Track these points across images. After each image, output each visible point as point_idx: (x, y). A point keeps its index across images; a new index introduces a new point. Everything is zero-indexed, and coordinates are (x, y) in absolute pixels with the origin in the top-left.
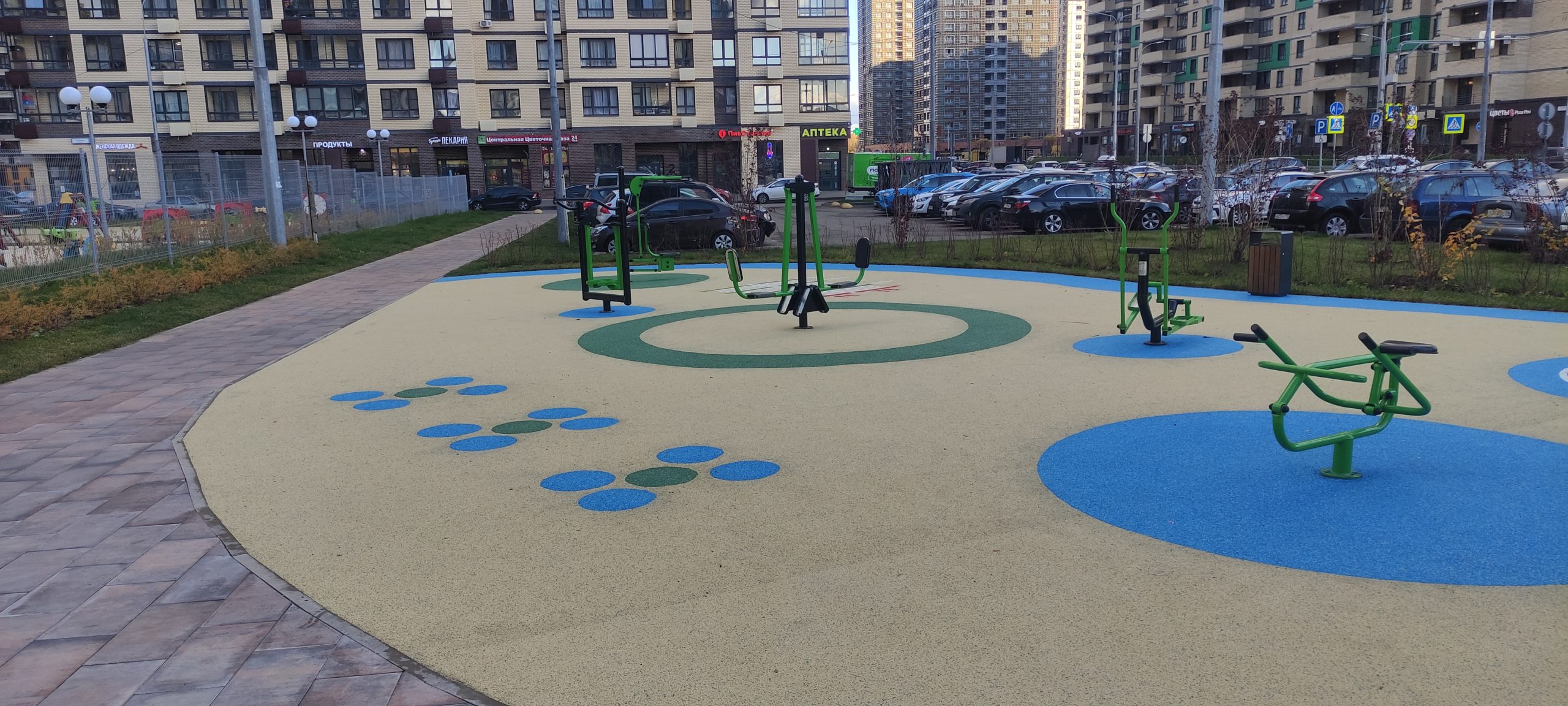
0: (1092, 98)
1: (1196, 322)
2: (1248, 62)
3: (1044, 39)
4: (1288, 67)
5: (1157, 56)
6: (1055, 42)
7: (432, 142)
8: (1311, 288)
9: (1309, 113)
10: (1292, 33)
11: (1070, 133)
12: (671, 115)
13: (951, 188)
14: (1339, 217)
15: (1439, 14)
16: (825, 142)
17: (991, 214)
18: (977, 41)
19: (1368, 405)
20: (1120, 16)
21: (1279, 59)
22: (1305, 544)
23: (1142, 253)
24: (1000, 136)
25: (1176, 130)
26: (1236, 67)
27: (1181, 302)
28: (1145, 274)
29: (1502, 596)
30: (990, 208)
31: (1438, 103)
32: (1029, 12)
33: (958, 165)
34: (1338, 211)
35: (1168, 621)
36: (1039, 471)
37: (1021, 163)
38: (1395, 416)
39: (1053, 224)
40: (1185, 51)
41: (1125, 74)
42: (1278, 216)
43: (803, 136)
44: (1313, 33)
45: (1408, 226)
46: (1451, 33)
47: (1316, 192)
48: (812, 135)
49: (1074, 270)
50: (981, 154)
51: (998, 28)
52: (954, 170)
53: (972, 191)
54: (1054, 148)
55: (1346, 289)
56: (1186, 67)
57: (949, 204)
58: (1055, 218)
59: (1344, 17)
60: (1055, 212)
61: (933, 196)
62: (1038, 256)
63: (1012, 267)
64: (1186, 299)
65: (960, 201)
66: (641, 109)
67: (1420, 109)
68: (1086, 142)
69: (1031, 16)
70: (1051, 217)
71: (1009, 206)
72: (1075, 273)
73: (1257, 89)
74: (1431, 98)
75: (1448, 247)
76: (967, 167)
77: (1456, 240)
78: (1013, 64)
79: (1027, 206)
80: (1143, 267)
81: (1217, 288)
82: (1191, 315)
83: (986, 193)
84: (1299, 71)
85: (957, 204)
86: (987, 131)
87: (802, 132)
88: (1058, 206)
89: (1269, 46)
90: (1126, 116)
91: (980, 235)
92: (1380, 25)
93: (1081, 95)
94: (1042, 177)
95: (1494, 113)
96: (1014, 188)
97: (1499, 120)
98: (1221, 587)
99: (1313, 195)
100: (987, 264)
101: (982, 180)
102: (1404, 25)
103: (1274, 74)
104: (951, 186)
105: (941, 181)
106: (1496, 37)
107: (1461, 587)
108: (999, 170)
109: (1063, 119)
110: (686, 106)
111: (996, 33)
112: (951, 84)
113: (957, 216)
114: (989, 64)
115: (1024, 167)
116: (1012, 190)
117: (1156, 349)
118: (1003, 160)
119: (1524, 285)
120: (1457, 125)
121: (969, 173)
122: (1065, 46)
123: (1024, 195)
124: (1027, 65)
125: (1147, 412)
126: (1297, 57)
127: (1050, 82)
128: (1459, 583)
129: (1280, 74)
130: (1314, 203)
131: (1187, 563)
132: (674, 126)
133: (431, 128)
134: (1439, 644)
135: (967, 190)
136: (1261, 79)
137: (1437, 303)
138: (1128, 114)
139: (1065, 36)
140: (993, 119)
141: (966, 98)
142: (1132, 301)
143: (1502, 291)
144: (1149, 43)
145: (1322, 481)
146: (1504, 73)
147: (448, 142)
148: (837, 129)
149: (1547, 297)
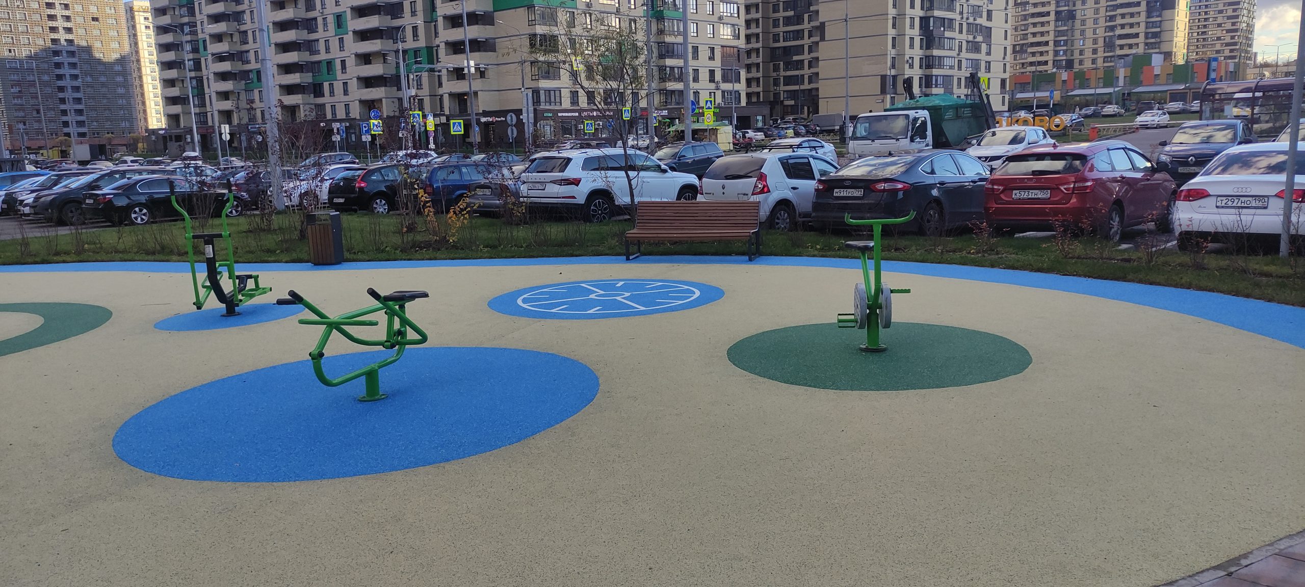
0: (171, 101)
1: (265, 293)
2: (304, 75)
3: (115, 45)
4: (336, 80)
5: (226, 66)
6: (127, 49)
8: (360, 256)
9: (358, 117)
10: (335, 53)
11: (154, 132)
13: (26, 186)
14: (381, 199)
15: (438, 46)
17: (73, 209)
18: (42, 43)
19: (386, 341)
20: (187, 29)
21: (328, 74)
22: (343, 458)
23: (206, 238)
24: (82, 135)
25: (252, 130)
26: (294, 78)
27: (250, 277)
28: (212, 256)
29: (474, 462)
30: (72, 204)
31: (447, 112)
32: (95, 19)
33: (33, 162)
34: (380, 195)
35: (230, 549)
36: (113, 446)
37: (107, 160)
38: (407, 346)
39: (140, 216)
40: (250, 63)
41: (200, 80)
42: (336, 200)
44: (351, 54)
45: (422, 203)
46: (448, 61)
47: (361, 180)
49: (157, 257)
50: (62, 152)
51: (63, 32)
52: (30, 168)
53: (50, 188)
54: (140, 145)
55: (384, 254)
56: (253, 76)
57: (25, 202)
58: (141, 210)
59: (373, 43)
60: (141, 205)
61: (6, 195)
62: (121, 247)
63: (94, 259)
64: (254, 274)
65: (37, 199)
67: (435, 116)
68: (171, 140)
69: (97, 23)
70: (137, 209)
71: (91, 201)
72: (158, 259)
73: (315, 97)
74: (442, 108)
75: (450, 218)
76: (46, 164)
77: (455, 213)
78: (86, 67)
79: (110, 200)
80: (209, 249)
81: (286, 262)
82: (260, 287)
83: (67, 189)
84: (345, 84)
85: (34, 202)
86: (66, 130)
88: (143, 199)
89: (320, 62)
90: (205, 117)
91: (57, 231)
92: (397, 51)
93: (160, 97)
94: (123, 174)
95: (483, 120)
96: (94, 184)
97: (487, 124)
98: (277, 508)
99: (359, 183)
100: (68, 258)
101: (60, 178)
102: (416, 52)
103: (326, 85)
104: (26, 184)
105: (14, 180)
106: (475, 65)
107: (449, 463)
108: (81, 167)
109: (146, 119)
111: (62, 36)
112: (18, 83)
113: (35, 214)
114: (58, 65)
115: (109, 164)
116: (93, 186)
117: (232, 319)
118: (87, 156)
119: (499, 241)
120: (459, 128)
121: (47, 171)
122: (137, 52)
123: (105, 191)
124: (100, 68)
125: (221, 375)
126: (342, 73)
127: (126, 85)
128: (448, 460)
129: (331, 85)
130: (361, 188)
131: (249, 496)
134: (433, 508)
135: (44, 187)
136: (317, 90)
137: (446, 259)
138: (207, 115)
139: (136, 44)
140: (71, 118)
141: (37, 98)
142: (205, 280)
143: (487, 247)
144: (217, 54)
145: (359, 406)
146: (485, 91)
149: (513, 249)
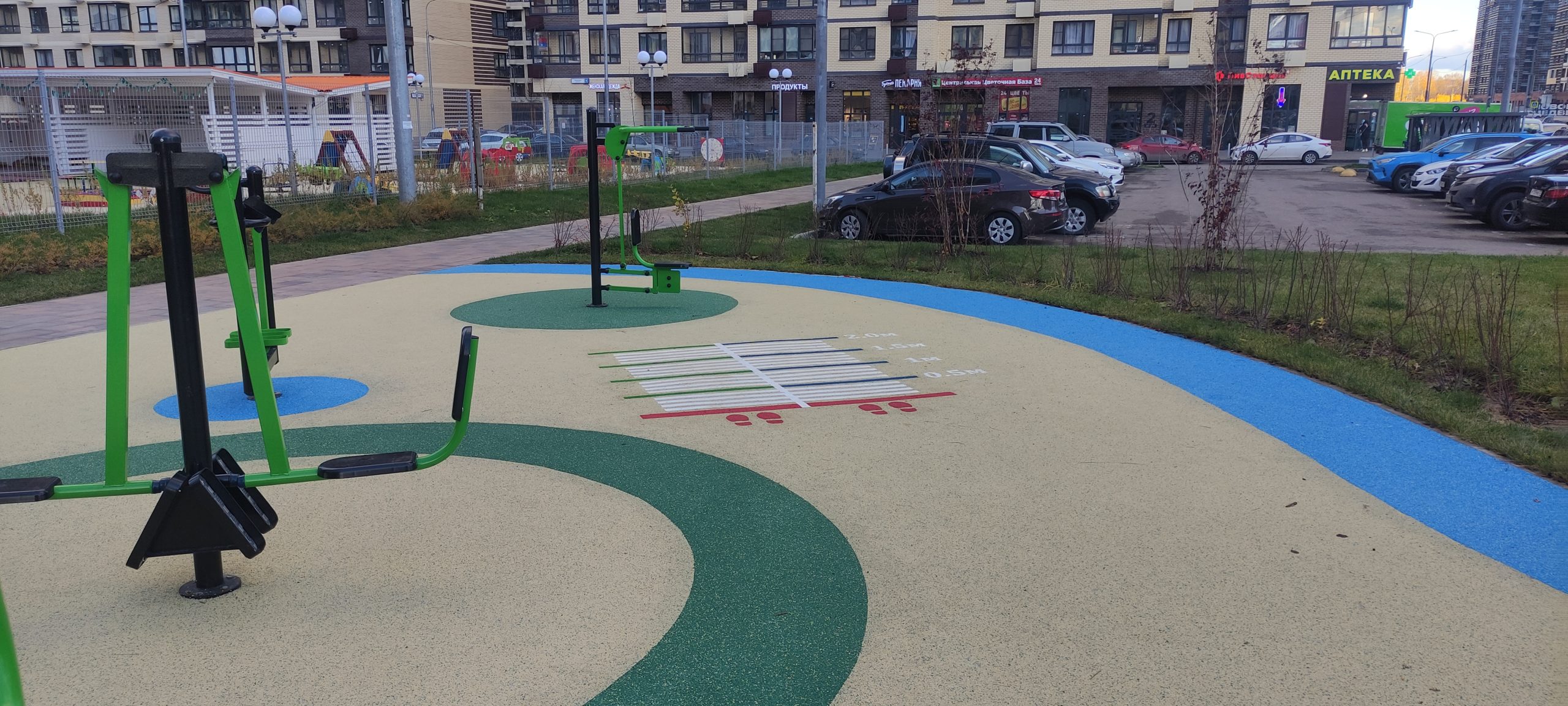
7: (885, 85)
12: (1157, 52)
16: (1360, 87)
30: (1512, 194)
43: (1331, 78)
48: (1343, 78)
66: (1121, 46)
71: (1536, 190)
87: (1329, 73)
105: (1478, 145)
110: (1178, 42)
132: (1159, 67)
133: (885, 69)
147: (901, 84)
148: (1381, 71)
